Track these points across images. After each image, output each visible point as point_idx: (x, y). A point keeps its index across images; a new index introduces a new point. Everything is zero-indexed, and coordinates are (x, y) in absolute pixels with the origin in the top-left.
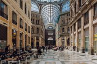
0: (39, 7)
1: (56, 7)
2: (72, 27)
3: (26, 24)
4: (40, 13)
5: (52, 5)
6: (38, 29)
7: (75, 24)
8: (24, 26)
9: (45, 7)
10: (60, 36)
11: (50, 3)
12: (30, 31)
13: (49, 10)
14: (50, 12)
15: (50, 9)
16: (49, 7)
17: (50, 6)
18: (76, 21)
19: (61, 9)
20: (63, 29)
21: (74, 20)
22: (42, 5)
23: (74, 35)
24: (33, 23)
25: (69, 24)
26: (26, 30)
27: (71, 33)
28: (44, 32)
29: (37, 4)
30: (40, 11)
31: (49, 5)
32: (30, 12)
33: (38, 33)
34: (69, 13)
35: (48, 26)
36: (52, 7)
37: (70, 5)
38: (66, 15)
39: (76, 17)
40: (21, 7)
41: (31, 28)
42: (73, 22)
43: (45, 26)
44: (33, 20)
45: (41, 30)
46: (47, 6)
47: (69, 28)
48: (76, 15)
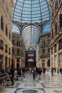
0: (20, 28)
1: (37, 28)
2: (52, 48)
3: (6, 46)
4: (21, 35)
5: (32, 26)
6: (18, 50)
7: (55, 45)
8: (4, 47)
9: (26, 28)
10: (41, 57)
11: (31, 24)
12: (11, 53)
13: (30, 31)
14: (31, 33)
15: (31, 30)
16: (30, 29)
17: (31, 27)
18: (57, 42)
19: (41, 30)
20: (44, 50)
21: (55, 41)
22: (23, 26)
23: (55, 56)
24: (14, 44)
25: (50, 45)
26: (6, 51)
27: (52, 54)
28: (24, 53)
29: (18, 26)
30: (21, 32)
31: (30, 26)
32: (11, 34)
33: (18, 54)
34: (50, 33)
35: (29, 47)
37: (51, 26)
38: (46, 36)
39: (57, 38)
40: (2, 29)
41: (11, 49)
42: (53, 43)
43: (26, 48)
44: (14, 41)
45: (22, 51)
46: (28, 27)
47: (49, 49)
48: (57, 36)
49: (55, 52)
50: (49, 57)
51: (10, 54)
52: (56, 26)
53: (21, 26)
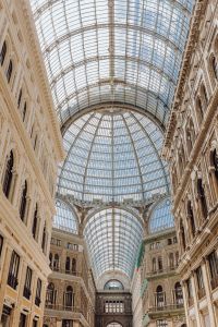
0: (80, 215)
1: (130, 215)
2: (188, 281)
3: (30, 271)
4: (80, 235)
5: (117, 210)
6: (69, 288)
7: (198, 271)
8: (21, 278)
9: (97, 215)
10: (151, 316)
11: (113, 205)
12: (43, 298)
13: (110, 224)
14: (113, 232)
15: (113, 220)
16: (110, 217)
17: (114, 213)
18: (200, 260)
19: (146, 223)
20: (160, 289)
21: (194, 257)
22: (88, 209)
23: (201, 312)
24: (55, 267)
25: (178, 271)
26: (27, 294)
27: (190, 303)
28: (91, 301)
29: (71, 209)
30: (81, 227)
31: (110, 211)
32: (49, 231)
33: (69, 305)
34: (174, 233)
35: (107, 278)
36: (117, 217)
37: (174, 211)
38: (164, 242)
39: (200, 249)
40: (22, 218)
41: (45, 285)
42: (190, 263)
43: (96, 280)
44: (57, 257)
45: (82, 292)
46: (103, 212)
47: (178, 285)
48: (199, 241)
49: (201, 295)
50: (182, 314)
51: (38, 302)
52: (190, 212)
53: (82, 211)
